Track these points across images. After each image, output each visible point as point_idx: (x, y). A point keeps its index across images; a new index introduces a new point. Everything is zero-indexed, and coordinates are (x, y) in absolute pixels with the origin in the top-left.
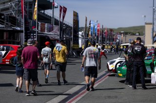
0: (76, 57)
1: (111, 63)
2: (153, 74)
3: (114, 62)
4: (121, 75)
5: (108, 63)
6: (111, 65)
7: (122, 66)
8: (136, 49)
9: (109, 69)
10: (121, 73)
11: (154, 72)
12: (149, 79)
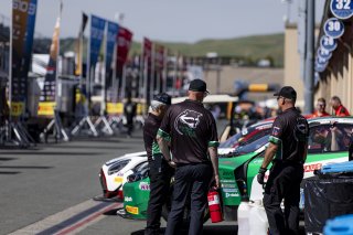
0: (22, 147)
1: (116, 168)
2: (243, 207)
3: (125, 163)
4: (135, 211)
5: (106, 169)
6: (115, 175)
7: (139, 179)
8: (183, 118)
9: (106, 191)
10: (134, 204)
11: (247, 200)
12: (232, 223)
